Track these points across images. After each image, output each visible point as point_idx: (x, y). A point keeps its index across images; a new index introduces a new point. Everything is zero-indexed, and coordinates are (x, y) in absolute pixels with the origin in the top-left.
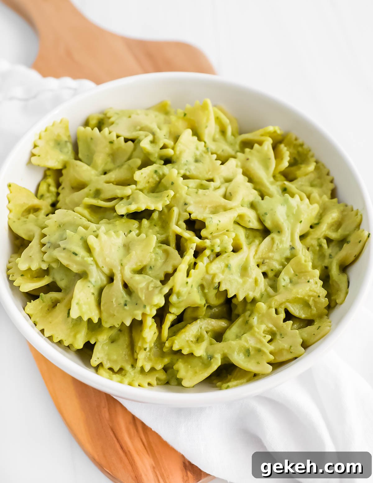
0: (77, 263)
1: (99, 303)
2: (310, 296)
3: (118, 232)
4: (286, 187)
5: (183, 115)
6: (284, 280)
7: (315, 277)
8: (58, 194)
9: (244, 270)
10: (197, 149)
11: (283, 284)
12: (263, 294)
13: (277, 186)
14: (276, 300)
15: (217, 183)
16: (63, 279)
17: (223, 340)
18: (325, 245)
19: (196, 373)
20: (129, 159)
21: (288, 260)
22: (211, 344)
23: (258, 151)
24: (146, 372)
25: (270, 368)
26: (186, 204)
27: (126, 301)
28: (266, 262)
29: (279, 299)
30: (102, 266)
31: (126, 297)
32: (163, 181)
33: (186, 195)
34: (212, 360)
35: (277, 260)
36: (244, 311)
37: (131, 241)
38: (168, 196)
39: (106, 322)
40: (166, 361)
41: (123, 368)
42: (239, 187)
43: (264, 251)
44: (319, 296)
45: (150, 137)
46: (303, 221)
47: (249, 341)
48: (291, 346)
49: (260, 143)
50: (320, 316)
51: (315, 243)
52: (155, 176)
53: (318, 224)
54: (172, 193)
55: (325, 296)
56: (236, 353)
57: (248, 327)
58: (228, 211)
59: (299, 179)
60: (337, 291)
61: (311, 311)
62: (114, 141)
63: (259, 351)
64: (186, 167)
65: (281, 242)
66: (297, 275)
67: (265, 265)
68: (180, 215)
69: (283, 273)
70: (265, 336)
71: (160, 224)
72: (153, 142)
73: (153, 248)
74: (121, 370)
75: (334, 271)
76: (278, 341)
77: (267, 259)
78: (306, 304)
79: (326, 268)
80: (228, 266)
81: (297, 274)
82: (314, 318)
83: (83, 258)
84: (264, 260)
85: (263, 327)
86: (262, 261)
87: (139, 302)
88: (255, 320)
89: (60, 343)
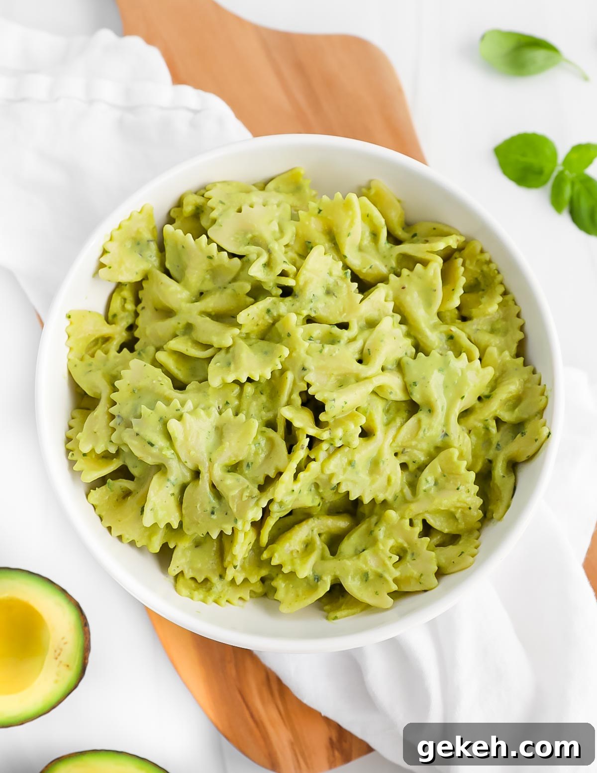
0: (152, 455)
1: (180, 503)
2: (458, 508)
3: (209, 408)
4: (454, 335)
5: (317, 211)
6: (427, 481)
7: (468, 483)
8: (137, 314)
9: (375, 465)
10: (330, 274)
11: (424, 488)
12: (397, 495)
13: (441, 332)
14: (411, 510)
15: (354, 330)
16: (136, 467)
17: (338, 553)
18: (494, 430)
19: (298, 596)
20: (235, 280)
21: (439, 449)
22: (323, 558)
23: (420, 277)
24: (238, 584)
25: (390, 600)
26: (304, 369)
27: (213, 508)
28: (407, 452)
29: (415, 509)
30: (185, 461)
31: (214, 502)
32: (277, 325)
33: (305, 355)
34: (319, 583)
35: (421, 450)
36: (372, 513)
37: (225, 424)
38: (280, 357)
39: (188, 529)
40: (264, 573)
41: (209, 578)
42: (382, 341)
43: (406, 437)
44: (470, 508)
45: (264, 259)
46: (465, 397)
47: (368, 562)
48: (422, 575)
49: (425, 263)
50: (470, 531)
51: (480, 425)
52: (267, 317)
53: (488, 397)
54: (286, 352)
55: (479, 507)
56: (350, 577)
57: (371, 540)
58: (362, 382)
59: (475, 320)
60: (497, 500)
61: (457, 526)
62: (213, 256)
63: (380, 576)
64: (311, 305)
65: (430, 427)
66: (445, 476)
67: (405, 455)
68: (294, 383)
69: (427, 471)
70: (391, 557)
71: (268, 391)
72: (268, 265)
73: (253, 438)
74: (206, 580)
75: (499, 470)
76: (406, 564)
77: (408, 447)
78: (451, 516)
79: (490, 461)
80: (351, 463)
81: (446, 474)
82: (460, 533)
83: (161, 450)
84: (404, 449)
85: (391, 543)
86: (401, 449)
87: (229, 512)
88: (381, 533)
89: (132, 543)
